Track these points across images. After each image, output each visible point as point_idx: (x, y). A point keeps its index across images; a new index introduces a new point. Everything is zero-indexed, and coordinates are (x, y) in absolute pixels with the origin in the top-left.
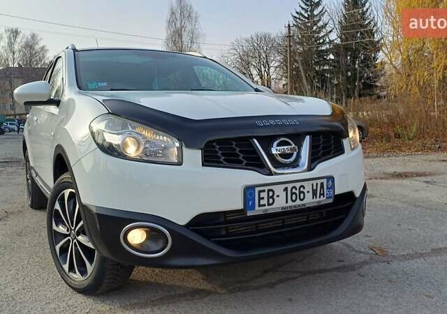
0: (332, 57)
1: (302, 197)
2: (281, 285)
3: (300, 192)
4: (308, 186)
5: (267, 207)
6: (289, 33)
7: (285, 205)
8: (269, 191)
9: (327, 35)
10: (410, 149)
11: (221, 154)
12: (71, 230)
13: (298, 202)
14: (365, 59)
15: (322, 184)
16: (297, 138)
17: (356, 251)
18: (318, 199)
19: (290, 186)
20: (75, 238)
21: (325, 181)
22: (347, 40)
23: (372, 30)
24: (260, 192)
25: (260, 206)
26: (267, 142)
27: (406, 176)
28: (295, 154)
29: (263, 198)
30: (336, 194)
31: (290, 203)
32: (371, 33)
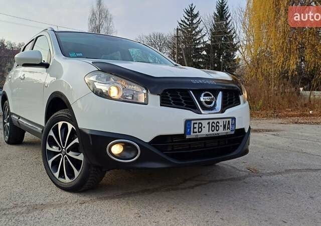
0: (204, 53)
1: (217, 129)
2: (197, 187)
3: (217, 126)
4: (221, 123)
5: (197, 134)
6: (178, 34)
7: (208, 133)
8: (199, 123)
9: (202, 37)
10: (258, 116)
11: (172, 99)
12: (62, 149)
13: (215, 132)
14: (227, 55)
15: (229, 121)
16: (215, 92)
17: (239, 170)
18: (226, 131)
19: (211, 121)
20: (66, 154)
21: (230, 120)
22: (215, 42)
23: (232, 36)
24: (194, 124)
25: (194, 132)
26: (198, 93)
27: (260, 131)
28: (214, 102)
29: (196, 128)
30: (236, 128)
31: (211, 132)
32: (231, 38)
